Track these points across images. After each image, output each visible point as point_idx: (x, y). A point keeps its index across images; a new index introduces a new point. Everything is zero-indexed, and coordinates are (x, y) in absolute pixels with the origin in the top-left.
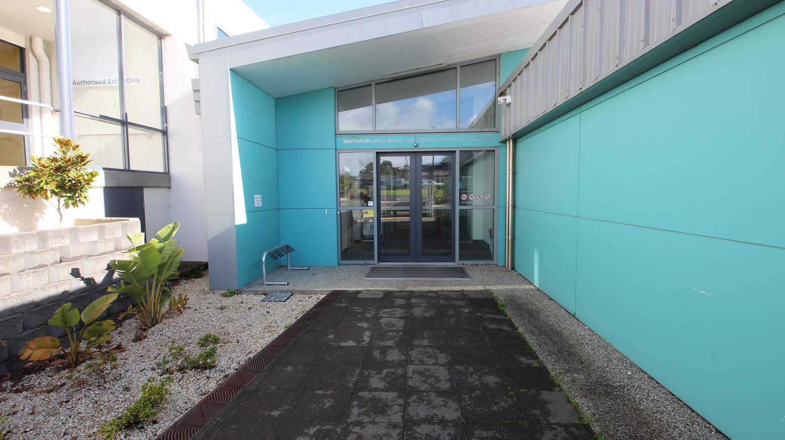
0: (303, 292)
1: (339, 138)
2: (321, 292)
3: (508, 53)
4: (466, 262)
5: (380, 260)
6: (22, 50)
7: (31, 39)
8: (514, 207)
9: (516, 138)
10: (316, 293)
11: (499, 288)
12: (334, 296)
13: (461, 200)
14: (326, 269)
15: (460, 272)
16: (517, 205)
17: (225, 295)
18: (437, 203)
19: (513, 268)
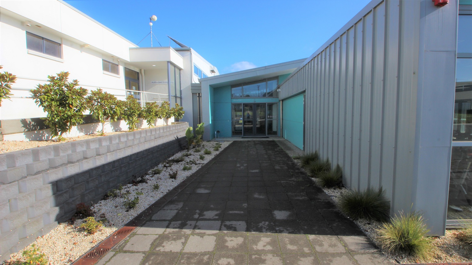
0: (227, 141)
1: (232, 99)
2: (232, 141)
3: (281, 76)
4: (269, 136)
5: (244, 136)
6: (138, 73)
7: (141, 70)
8: (282, 119)
9: (283, 100)
10: (230, 141)
11: (276, 139)
12: (235, 142)
13: (268, 117)
14: (229, 137)
15: (268, 138)
16: (283, 119)
17: (207, 142)
18: (261, 119)
19: (282, 137)
